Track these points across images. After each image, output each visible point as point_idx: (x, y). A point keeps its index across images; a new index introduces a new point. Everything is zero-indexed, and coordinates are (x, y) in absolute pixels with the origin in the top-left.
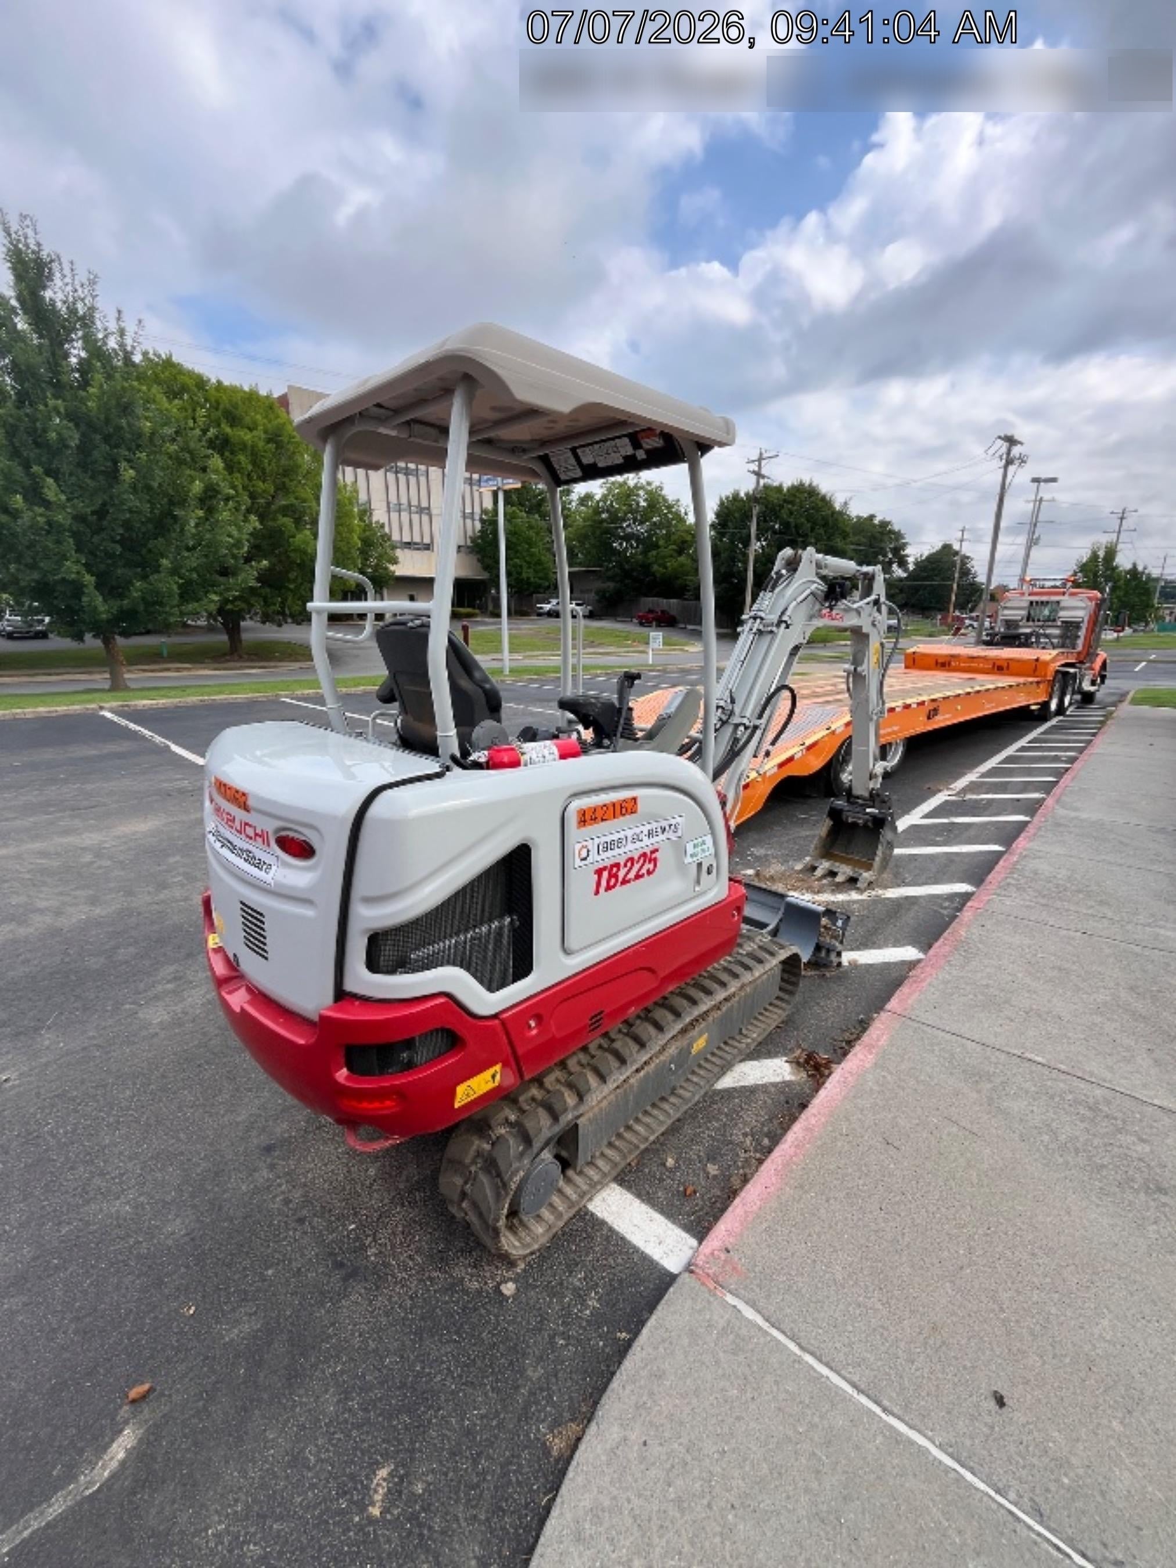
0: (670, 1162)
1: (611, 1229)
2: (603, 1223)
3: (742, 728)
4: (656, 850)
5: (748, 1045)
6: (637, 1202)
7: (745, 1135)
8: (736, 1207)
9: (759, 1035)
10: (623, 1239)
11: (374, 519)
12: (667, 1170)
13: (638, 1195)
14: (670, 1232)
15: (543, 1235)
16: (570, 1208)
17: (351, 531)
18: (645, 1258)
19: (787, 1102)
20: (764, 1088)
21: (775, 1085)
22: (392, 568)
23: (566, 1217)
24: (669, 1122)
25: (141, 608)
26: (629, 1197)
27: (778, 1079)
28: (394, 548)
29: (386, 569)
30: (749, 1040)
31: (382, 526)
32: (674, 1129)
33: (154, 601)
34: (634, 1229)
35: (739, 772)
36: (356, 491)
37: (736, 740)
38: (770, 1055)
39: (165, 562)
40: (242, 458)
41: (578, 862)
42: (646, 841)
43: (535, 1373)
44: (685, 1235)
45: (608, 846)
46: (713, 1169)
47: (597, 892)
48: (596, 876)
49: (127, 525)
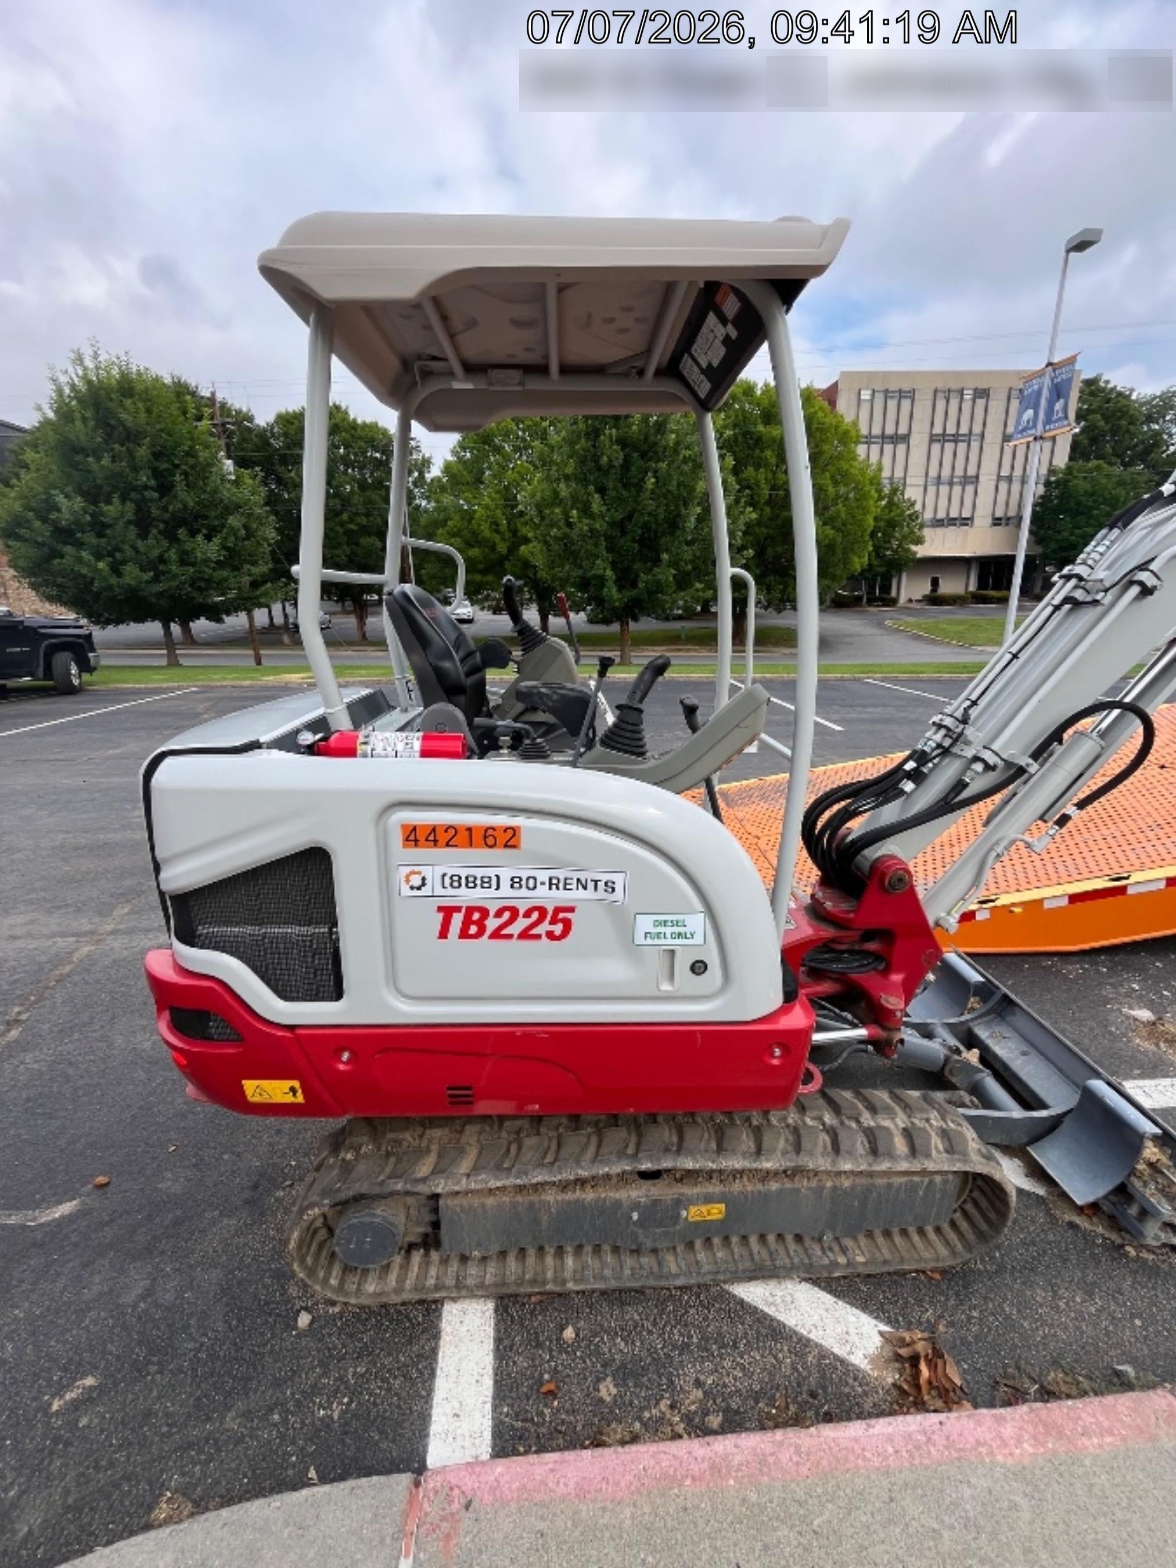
0: (569, 1333)
1: (434, 1351)
2: (436, 1336)
3: (979, 767)
4: (571, 910)
5: (835, 1264)
6: (489, 1345)
7: (698, 1384)
8: (541, 1464)
9: (865, 1264)
10: (433, 1374)
11: (906, 497)
12: (558, 1339)
13: (498, 1340)
14: (477, 1415)
15: (370, 1295)
16: (416, 1290)
17: (866, 511)
18: (425, 1418)
19: (813, 1395)
20: (801, 1345)
21: (824, 1353)
22: (914, 548)
23: (406, 1296)
24: (613, 1284)
25: (645, 596)
26: (491, 1332)
27: (839, 1350)
28: (922, 526)
29: (908, 550)
30: (842, 1260)
31: (913, 504)
32: (618, 1297)
33: (658, 588)
34: (453, 1372)
35: (994, 839)
36: (880, 469)
37: (960, 785)
38: (864, 1304)
39: (665, 556)
40: (768, 453)
41: (406, 891)
42: (542, 891)
43: (232, 1422)
44: (488, 1436)
45: (456, 881)
46: (607, 1390)
47: (443, 934)
48: (440, 916)
49: (646, 526)
